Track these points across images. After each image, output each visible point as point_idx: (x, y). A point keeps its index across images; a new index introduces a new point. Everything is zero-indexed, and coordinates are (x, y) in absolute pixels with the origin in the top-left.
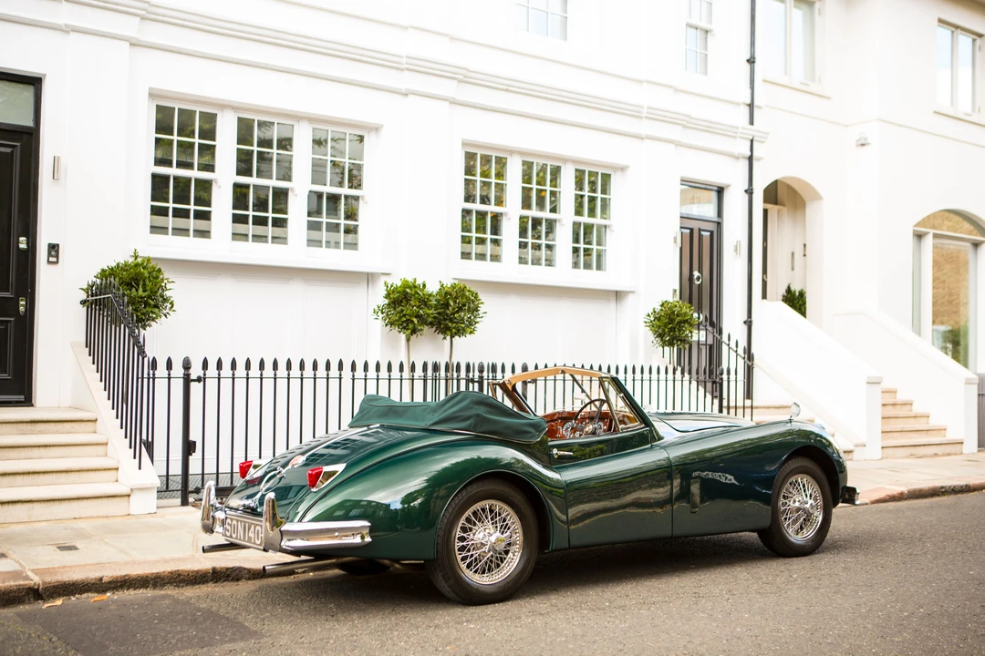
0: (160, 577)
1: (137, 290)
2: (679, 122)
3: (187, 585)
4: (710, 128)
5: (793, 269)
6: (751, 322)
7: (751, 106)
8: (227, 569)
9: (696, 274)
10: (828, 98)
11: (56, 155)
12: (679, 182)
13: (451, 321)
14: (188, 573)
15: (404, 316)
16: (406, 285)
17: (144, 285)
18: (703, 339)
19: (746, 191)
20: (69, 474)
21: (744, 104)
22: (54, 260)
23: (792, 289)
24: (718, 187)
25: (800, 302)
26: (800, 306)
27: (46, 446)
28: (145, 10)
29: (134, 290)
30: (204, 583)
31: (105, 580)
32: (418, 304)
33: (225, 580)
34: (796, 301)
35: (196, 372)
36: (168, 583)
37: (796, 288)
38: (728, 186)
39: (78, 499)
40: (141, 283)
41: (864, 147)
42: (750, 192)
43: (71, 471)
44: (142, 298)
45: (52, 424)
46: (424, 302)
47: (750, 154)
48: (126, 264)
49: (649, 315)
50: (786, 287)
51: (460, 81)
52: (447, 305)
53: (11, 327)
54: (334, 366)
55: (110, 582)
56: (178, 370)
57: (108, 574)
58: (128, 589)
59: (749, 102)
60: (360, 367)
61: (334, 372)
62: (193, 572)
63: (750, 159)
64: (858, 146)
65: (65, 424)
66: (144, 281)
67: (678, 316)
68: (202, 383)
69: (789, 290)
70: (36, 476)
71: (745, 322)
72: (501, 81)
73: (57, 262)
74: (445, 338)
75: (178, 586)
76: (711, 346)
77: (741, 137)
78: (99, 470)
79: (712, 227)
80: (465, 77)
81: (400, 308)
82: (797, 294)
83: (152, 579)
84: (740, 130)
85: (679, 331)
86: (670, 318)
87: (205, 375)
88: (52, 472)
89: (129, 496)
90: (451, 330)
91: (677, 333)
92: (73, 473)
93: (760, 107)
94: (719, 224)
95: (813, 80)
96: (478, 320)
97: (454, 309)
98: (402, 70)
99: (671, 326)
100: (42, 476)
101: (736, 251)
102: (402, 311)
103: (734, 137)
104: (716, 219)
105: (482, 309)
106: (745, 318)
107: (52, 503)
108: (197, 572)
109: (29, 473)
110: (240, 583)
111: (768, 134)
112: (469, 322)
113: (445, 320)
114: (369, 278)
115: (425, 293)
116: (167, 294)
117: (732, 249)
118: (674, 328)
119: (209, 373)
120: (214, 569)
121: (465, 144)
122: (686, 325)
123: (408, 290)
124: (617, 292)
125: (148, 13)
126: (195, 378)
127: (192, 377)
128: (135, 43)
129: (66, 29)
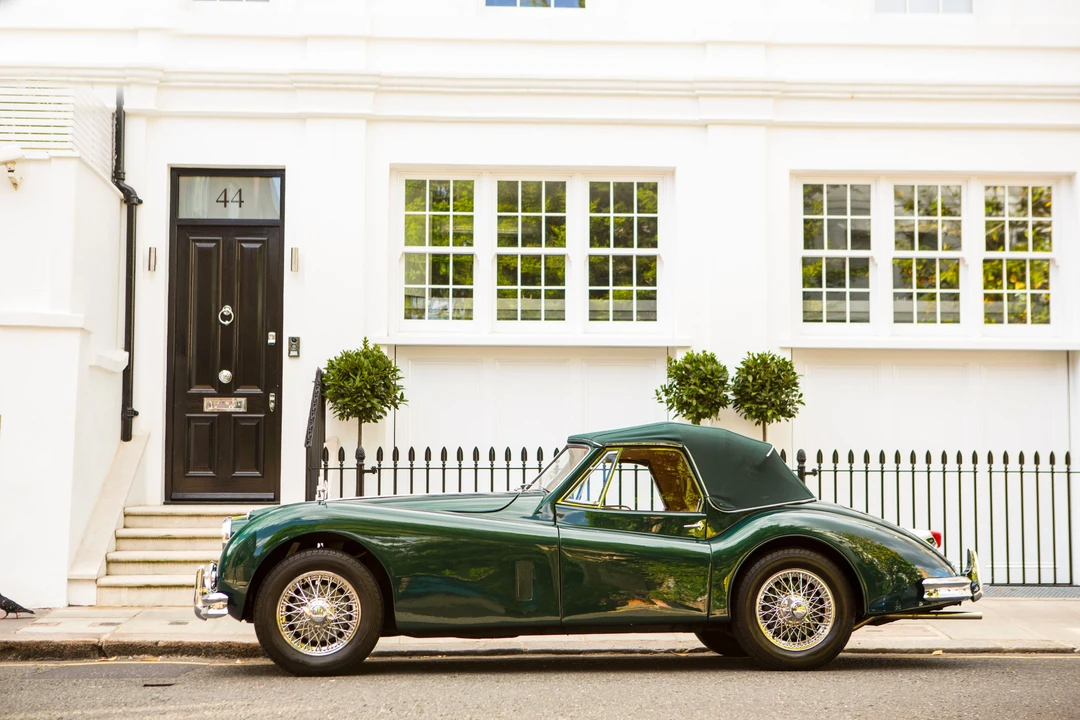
0: (211, 647)
1: (354, 381)
11: (293, 247)
14: (239, 646)
17: (362, 374)
22: (295, 353)
31: (160, 644)
35: (370, 462)
36: (219, 653)
40: (360, 372)
44: (356, 388)
51: (778, 98)
53: (262, 424)
55: (165, 647)
56: (351, 461)
58: (182, 655)
62: (243, 644)
66: (362, 371)
68: (377, 474)
72: (840, 89)
73: (298, 356)
75: (229, 658)
80: (782, 92)
87: (380, 465)
97: (753, 386)
114: (669, 352)
119: (384, 464)
124: (1068, 352)
125: (381, 86)
126: (369, 469)
127: (366, 468)
128: (371, 120)
129: (302, 118)
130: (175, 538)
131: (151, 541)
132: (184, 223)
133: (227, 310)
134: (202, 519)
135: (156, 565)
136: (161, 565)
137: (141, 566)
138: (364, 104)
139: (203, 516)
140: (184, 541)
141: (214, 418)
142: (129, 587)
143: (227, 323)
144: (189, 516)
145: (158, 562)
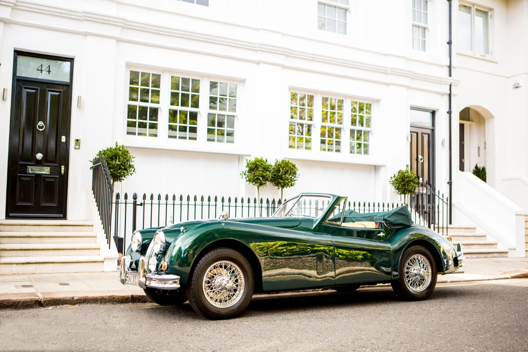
0: (104, 299)
1: (116, 161)
2: (409, 75)
3: (118, 303)
4: (425, 78)
5: (479, 156)
6: (451, 183)
7: (450, 67)
8: (139, 296)
9: (420, 157)
10: (497, 63)
11: (79, 95)
12: (410, 108)
13: (281, 179)
14: (119, 297)
15: (255, 176)
16: (257, 160)
17: (119, 158)
18: (425, 191)
19: (448, 112)
20: (76, 251)
21: (446, 66)
22: (78, 147)
23: (479, 166)
24: (433, 111)
25: (483, 173)
26: (483, 175)
27: (66, 237)
28: (124, 23)
29: (114, 161)
30: (127, 303)
31: (75, 298)
32: (262, 170)
33: (138, 302)
34: (480, 173)
35: (140, 200)
36: (108, 302)
37: (480, 166)
38: (438, 110)
39: (77, 262)
40: (118, 158)
41: (517, 89)
42: (450, 113)
43: (76, 249)
44: (117, 165)
45: (71, 227)
46: (266, 169)
47: (449, 92)
48: (111, 148)
49: (391, 178)
50: (475, 166)
51: (287, 56)
52: (279, 171)
53: (57, 181)
54: (213, 199)
55: (78, 300)
56: (130, 200)
57: (77, 296)
58: (87, 304)
59: (448, 64)
60: (226, 200)
61: (212, 202)
62: (121, 297)
63: (450, 95)
64: (514, 88)
65: (77, 227)
66: (119, 157)
67: (407, 178)
68: (143, 206)
69: (476, 167)
70: (59, 251)
71: (448, 183)
72: (309, 55)
74: (279, 188)
75: (113, 304)
76: (429, 196)
77: (444, 84)
78: (90, 249)
79: (429, 132)
80: (289, 54)
81: (254, 172)
82: (481, 169)
83: (100, 299)
84: (444, 80)
85: (408, 186)
86: (402, 179)
87: (144, 202)
88: (67, 249)
89: (103, 262)
90: (281, 184)
91: (406, 187)
92: (77, 251)
93: (455, 68)
94: (433, 130)
95: (488, 53)
96: (295, 179)
97: (282, 173)
98: (256, 51)
99: (403, 183)
100: (61, 251)
101: (442, 144)
102: (255, 173)
103: (441, 84)
104: (431, 128)
105: (298, 173)
106: (448, 181)
107: (64, 264)
108: (123, 297)
109: (55, 249)
110: (146, 304)
111: (459, 81)
112: (291, 180)
113: (278, 178)
114: (239, 157)
115: (266, 164)
116: (132, 163)
117: (440, 143)
118: (405, 184)
119: (146, 201)
120: (132, 296)
121: (290, 88)
122: (412, 183)
123: (258, 163)
124: (375, 166)
125: (125, 25)
126: (139, 204)
127: (138, 203)
128: (119, 40)
129: (85, 34)
130: (32, 237)
131: (18, 239)
132: (20, 78)
133: (41, 123)
134: (41, 227)
135: (26, 251)
136: (29, 251)
137: (18, 252)
138: (116, 32)
139: (42, 225)
140: (36, 239)
141: (33, 177)
142: (17, 264)
143: (40, 130)
144: (34, 225)
145: (28, 250)
